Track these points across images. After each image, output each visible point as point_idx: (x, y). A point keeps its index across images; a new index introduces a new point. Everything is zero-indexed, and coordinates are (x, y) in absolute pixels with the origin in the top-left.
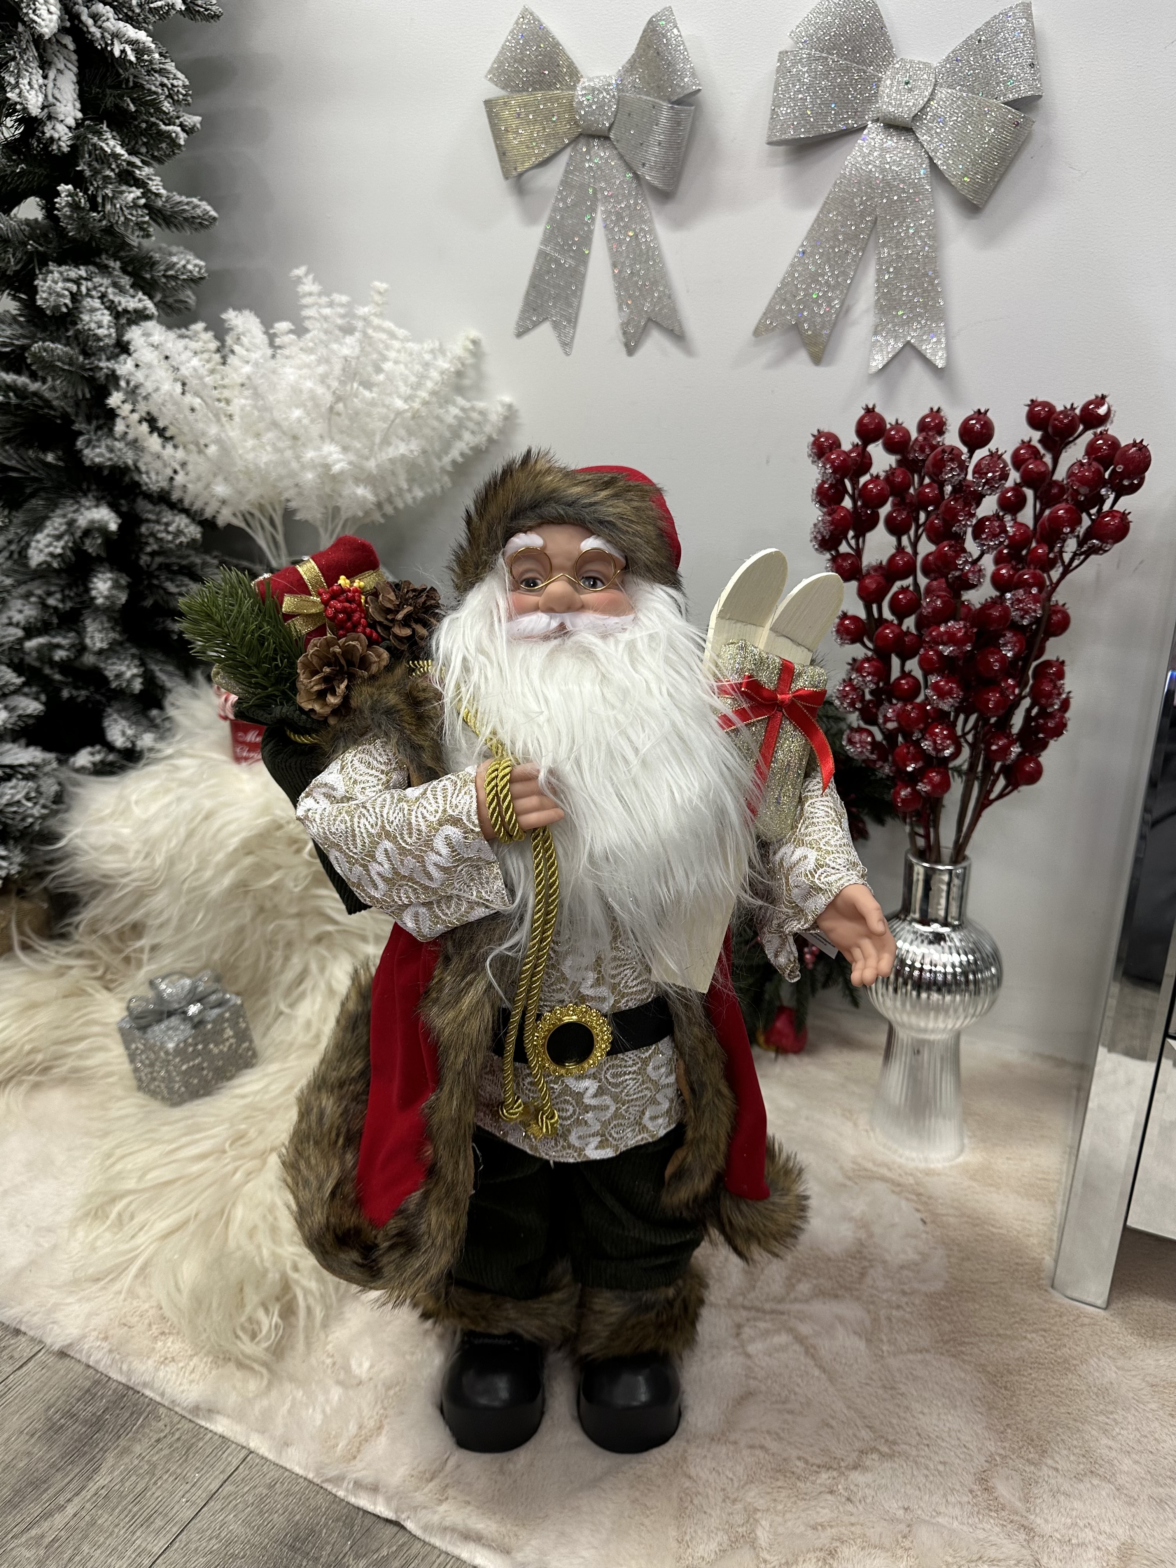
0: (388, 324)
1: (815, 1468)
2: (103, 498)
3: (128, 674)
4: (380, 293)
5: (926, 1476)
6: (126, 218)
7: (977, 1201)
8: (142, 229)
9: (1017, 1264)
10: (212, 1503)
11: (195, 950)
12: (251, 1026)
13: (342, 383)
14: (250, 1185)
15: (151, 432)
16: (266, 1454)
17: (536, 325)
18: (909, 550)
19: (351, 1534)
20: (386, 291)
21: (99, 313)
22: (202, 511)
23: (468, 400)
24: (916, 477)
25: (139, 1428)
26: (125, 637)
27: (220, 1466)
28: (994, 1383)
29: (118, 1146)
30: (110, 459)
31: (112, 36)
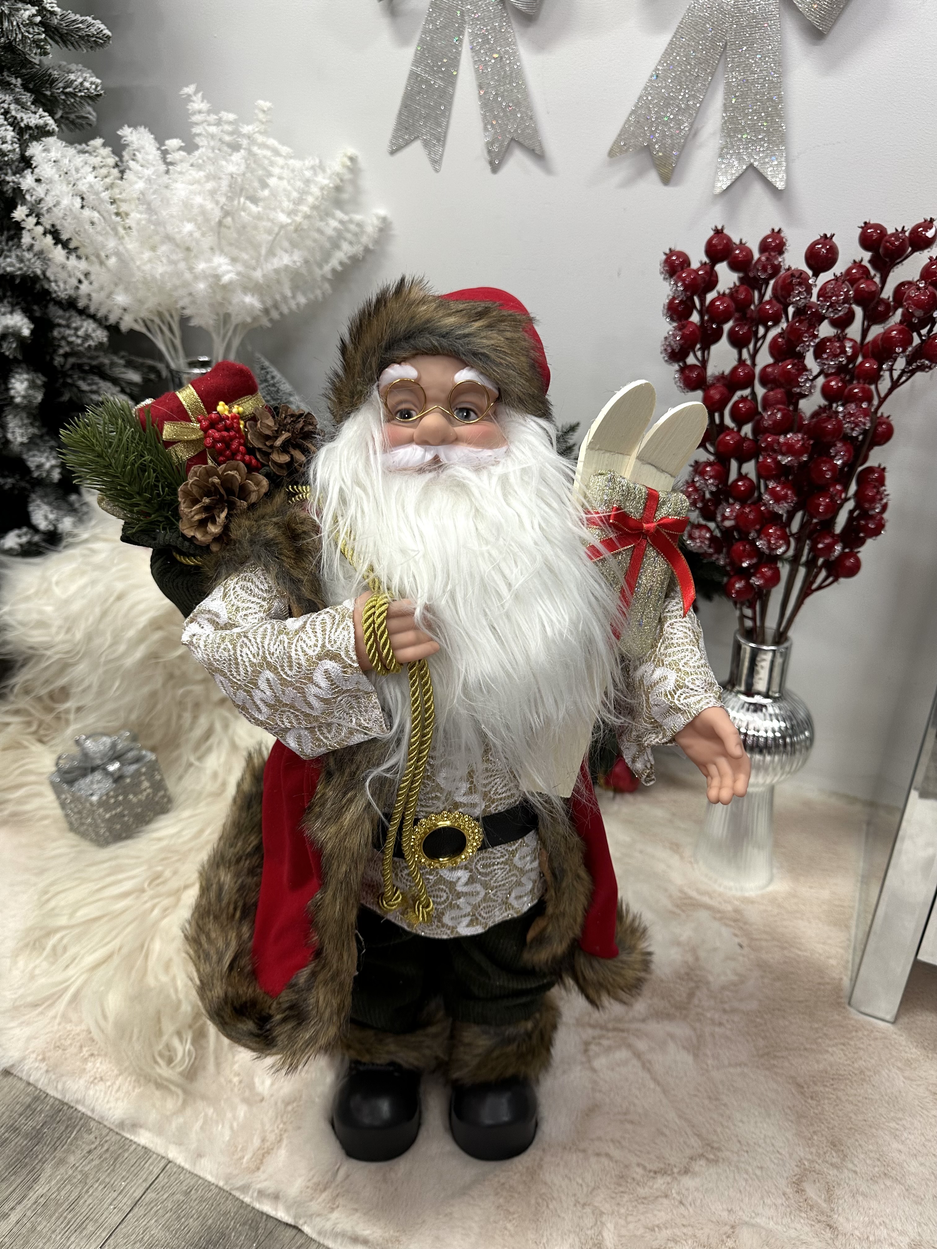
0: (272, 142)
1: (652, 1174)
2: (18, 304)
3: (47, 466)
4: (264, 111)
5: (746, 1180)
6: (23, 36)
7: (786, 927)
8: (39, 47)
9: (819, 984)
10: (136, 1210)
11: (115, 711)
12: (165, 776)
13: (230, 199)
14: (166, 921)
15: (56, 244)
16: (183, 1164)
17: (408, 143)
18: (749, 362)
19: (256, 1236)
20: (269, 109)
21: (3, 128)
22: (106, 318)
23: (346, 213)
24: (756, 294)
25: (72, 1141)
26: (44, 430)
27: (143, 1174)
28: (802, 1093)
29: (52, 884)
30: (20, 269)
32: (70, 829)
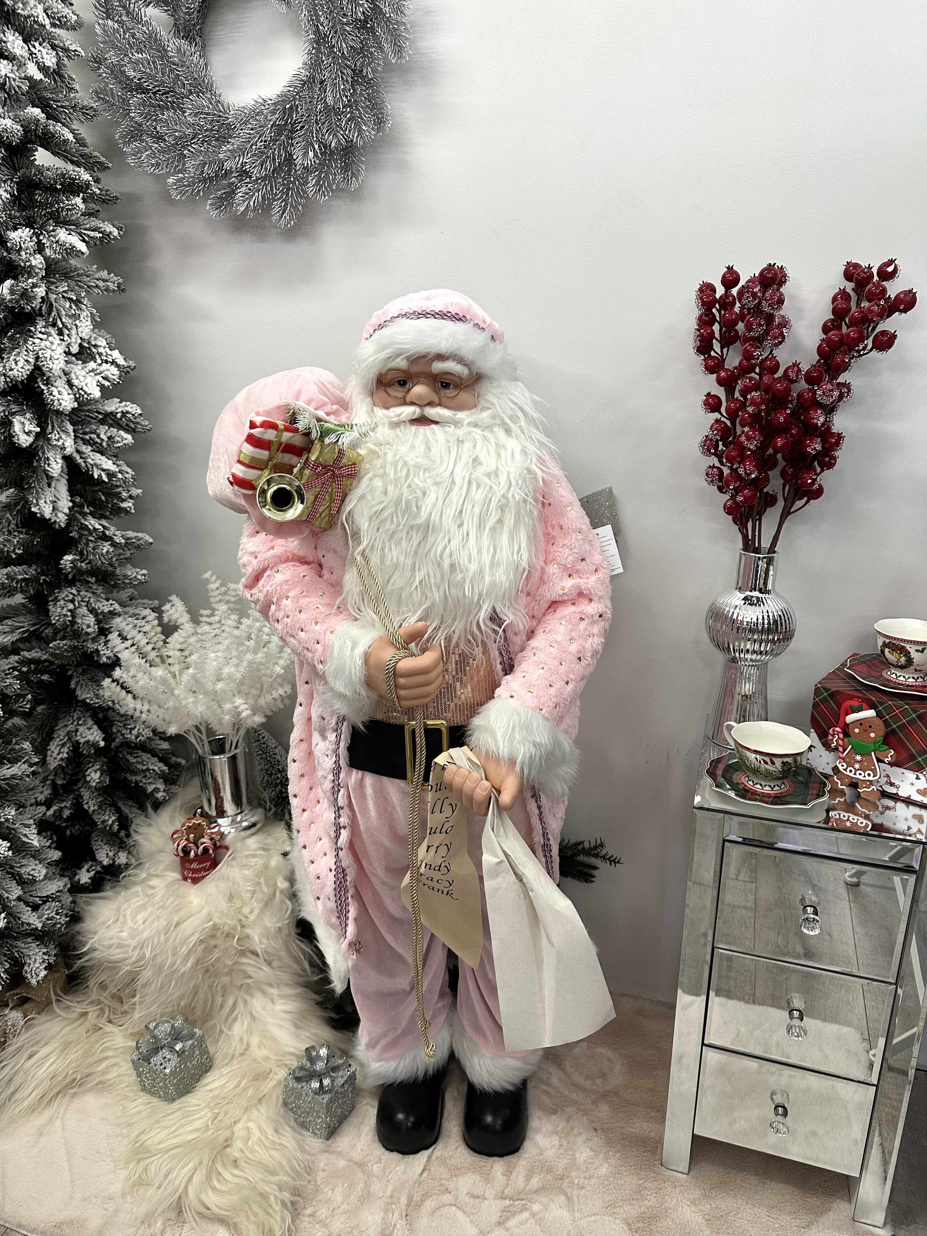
21: (87, 617)
26: (106, 798)
31: (92, 465)
32: (142, 1090)
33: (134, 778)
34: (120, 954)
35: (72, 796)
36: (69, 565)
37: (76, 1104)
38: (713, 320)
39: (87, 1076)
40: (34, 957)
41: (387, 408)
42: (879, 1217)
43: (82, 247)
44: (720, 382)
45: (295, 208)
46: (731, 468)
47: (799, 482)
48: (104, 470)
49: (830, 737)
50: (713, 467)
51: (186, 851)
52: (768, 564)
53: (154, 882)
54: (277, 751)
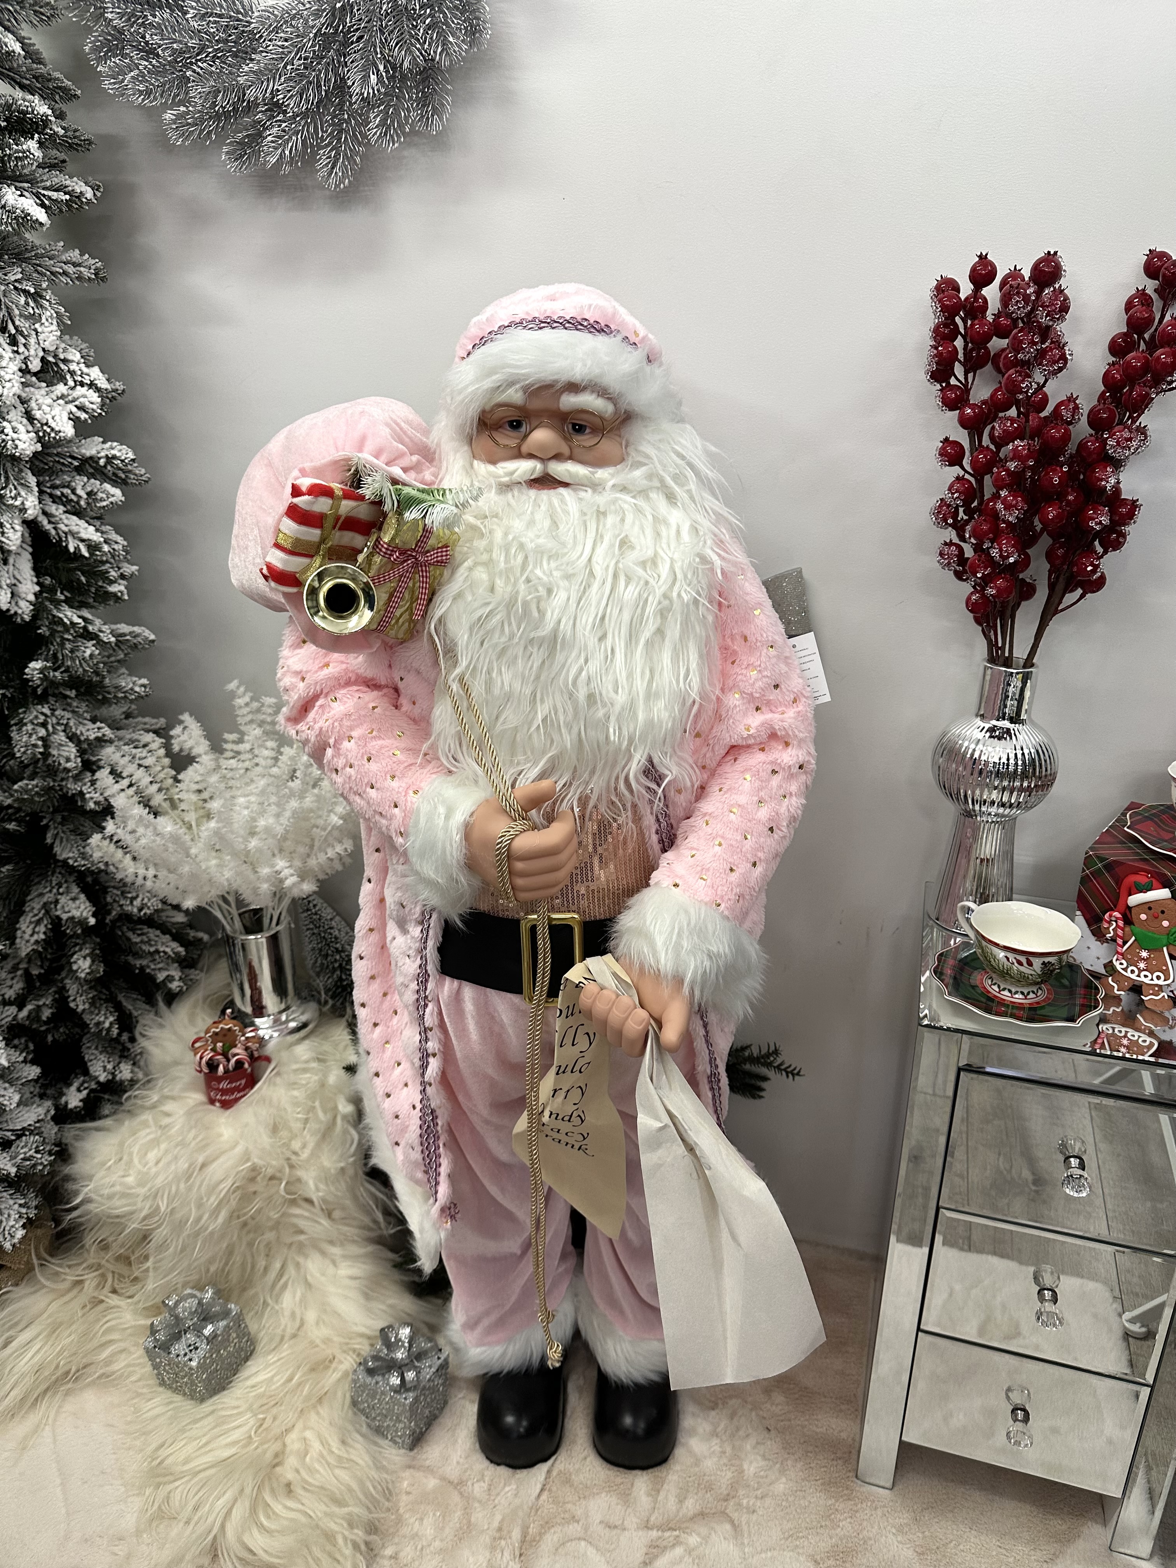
21: (65, 746)
31: (66, 533)
32: (160, 1385)
33: (138, 963)
34: (125, 1205)
35: (53, 989)
36: (37, 676)
37: (71, 1405)
38: (955, 332)
39: (84, 1367)
40: (6, 1212)
41: (493, 462)
42: (1145, 1546)
43: (40, 215)
44: (964, 423)
45: (351, 160)
46: (977, 548)
47: (1075, 569)
48: (83, 540)
49: (1106, 925)
50: (950, 544)
51: (212, 1066)
52: (1024, 683)
53: (169, 1107)
54: (333, 923)
